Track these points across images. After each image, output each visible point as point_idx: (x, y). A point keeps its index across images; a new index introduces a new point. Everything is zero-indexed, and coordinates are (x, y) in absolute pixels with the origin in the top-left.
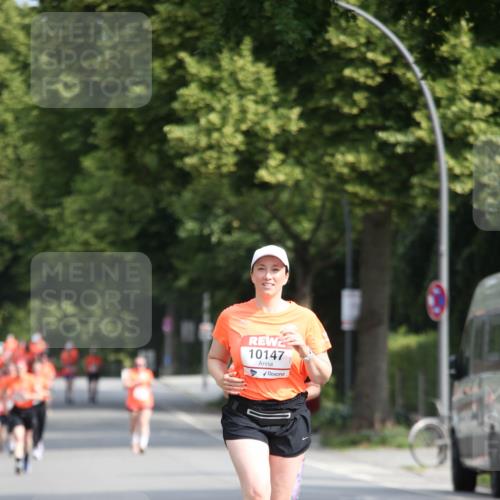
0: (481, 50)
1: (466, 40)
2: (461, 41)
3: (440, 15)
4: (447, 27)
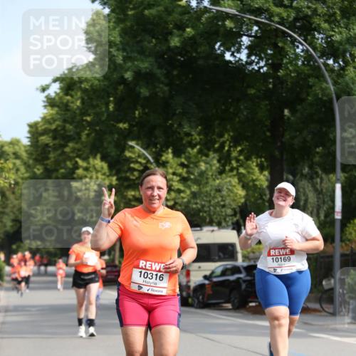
0: (176, 159)
1: (170, 156)
2: (169, 156)
3: (161, 148)
4: (164, 151)
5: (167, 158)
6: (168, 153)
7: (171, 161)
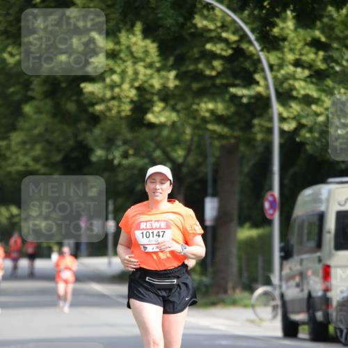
0: (301, 31)
1: (290, 24)
2: (287, 25)
4: (278, 15)
5: (282, 29)
6: (284, 20)
7: (292, 35)
